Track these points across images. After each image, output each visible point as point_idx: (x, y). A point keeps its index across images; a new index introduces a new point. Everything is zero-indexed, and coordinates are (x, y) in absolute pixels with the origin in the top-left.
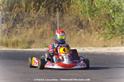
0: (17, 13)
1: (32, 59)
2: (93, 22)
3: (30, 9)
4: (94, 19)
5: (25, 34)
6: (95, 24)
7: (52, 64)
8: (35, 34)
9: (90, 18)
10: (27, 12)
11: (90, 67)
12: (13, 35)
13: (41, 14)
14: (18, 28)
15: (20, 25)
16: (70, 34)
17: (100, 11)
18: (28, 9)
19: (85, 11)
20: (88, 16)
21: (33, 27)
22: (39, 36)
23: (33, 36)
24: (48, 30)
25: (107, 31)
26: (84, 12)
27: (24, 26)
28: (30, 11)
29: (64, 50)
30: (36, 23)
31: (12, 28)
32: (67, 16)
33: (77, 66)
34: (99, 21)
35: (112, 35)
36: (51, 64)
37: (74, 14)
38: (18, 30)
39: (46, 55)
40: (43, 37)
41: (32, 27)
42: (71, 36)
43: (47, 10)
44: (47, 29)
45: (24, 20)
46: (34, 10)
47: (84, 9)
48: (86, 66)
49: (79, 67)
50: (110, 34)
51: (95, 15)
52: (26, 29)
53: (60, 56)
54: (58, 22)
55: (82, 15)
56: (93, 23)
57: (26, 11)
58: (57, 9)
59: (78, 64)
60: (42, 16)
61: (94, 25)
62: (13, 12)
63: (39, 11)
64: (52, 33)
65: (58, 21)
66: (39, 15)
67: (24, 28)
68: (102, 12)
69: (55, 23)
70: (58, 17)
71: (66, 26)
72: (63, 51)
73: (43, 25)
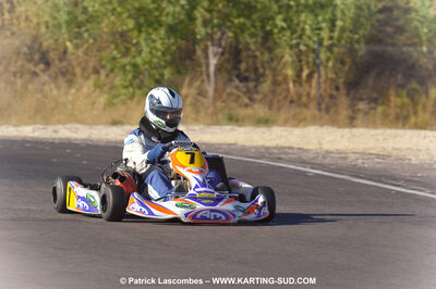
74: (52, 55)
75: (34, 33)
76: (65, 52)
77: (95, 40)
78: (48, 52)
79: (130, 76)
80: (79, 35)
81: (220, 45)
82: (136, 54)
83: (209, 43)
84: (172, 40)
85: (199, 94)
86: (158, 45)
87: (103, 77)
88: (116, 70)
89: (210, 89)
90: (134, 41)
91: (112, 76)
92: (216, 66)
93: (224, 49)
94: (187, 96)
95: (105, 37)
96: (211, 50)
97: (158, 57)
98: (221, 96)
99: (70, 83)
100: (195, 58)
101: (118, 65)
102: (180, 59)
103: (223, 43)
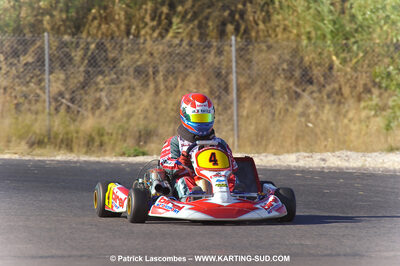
0: (97, 41)
1: (105, 190)
2: (349, 70)
3: (141, 25)
4: (351, 60)
5: (126, 109)
6: (352, 77)
7: (174, 205)
8: (156, 108)
9: (337, 55)
10: (131, 37)
11: (297, 214)
12: (85, 113)
13: (177, 41)
14: (101, 90)
15: (107, 79)
16: (273, 110)
17: (370, 33)
18: (134, 27)
19: (319, 33)
20: (331, 49)
21: (152, 86)
23: (150, 114)
26: (317, 38)
27: (120, 82)
28: (139, 32)
29: (213, 159)
30: (161, 74)
31: (84, 87)
32: (261, 51)
33: (258, 212)
34: (365, 66)
36: (170, 205)
37: (285, 43)
38: (103, 94)
39: (153, 176)
41: (148, 85)
42: (273, 114)
43: (197, 31)
45: (122, 63)
46: (153, 29)
47: (317, 28)
48: (285, 212)
49: (263, 214)
51: (355, 48)
52: (127, 92)
53: (199, 178)
54: (234, 69)
55: (312, 48)
56: (346, 74)
57: (128, 33)
58: (230, 28)
59: (258, 206)
60: (181, 48)
61: (348, 80)
62: (84, 35)
63: (170, 34)
65: (234, 64)
66: (170, 46)
67: (123, 89)
68: (375, 36)
69: (223, 72)
70: (234, 54)
71: (260, 81)
72: (210, 161)
73: (183, 80)
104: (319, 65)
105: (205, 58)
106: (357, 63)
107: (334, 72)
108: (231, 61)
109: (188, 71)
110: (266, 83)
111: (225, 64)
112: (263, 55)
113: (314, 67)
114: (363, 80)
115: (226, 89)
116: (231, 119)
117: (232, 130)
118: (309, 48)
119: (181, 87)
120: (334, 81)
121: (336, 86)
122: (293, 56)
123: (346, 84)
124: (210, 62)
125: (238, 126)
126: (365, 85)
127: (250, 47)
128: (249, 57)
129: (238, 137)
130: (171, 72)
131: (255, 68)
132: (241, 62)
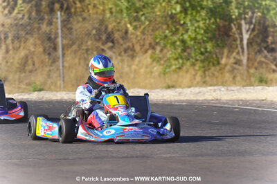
2: (139, 33)
4: (140, 27)
6: (141, 38)
8: (7, 62)
9: (130, 24)
13: (20, 16)
17: (153, 8)
19: (118, 8)
20: (127, 19)
21: (3, 47)
22: (18, 66)
23: (3, 66)
24: (36, 53)
25: (170, 52)
26: (117, 12)
30: (10, 39)
32: (78, 22)
34: (150, 31)
35: (181, 61)
37: (95, 16)
40: (27, 68)
41: (1, 46)
43: (34, 8)
44: (34, 51)
46: (4, 8)
47: (117, 5)
50: (177, 59)
51: (143, 18)
54: (60, 34)
55: (113, 19)
56: (137, 36)
58: (57, 6)
60: (23, 21)
61: (139, 41)
63: (16, 11)
64: (47, 60)
65: (59, 31)
66: (16, 19)
68: (156, 10)
69: (53, 37)
70: (59, 24)
71: (78, 43)
73: (25, 43)
74: (117, 35)
75: (101, 18)
76: (126, 32)
77: (150, 21)
78: (112, 32)
79: (179, 51)
80: (137, 19)
81: (251, 23)
82: (184, 32)
83: (243, 22)
84: (213, 20)
85: (236, 63)
86: (201, 24)
87: (157, 52)
88: (168, 46)
89: (244, 59)
90: (182, 22)
91: (165, 51)
92: (248, 39)
93: (255, 25)
94: (226, 65)
95: (158, 19)
96: (245, 27)
97: (202, 34)
98: (253, 64)
99: (133, 57)
100: (231, 34)
101: (170, 41)
102: (219, 35)
103: (254, 21)
104: (119, 30)
105: (39, 27)
106: (144, 28)
107: (129, 35)
108: (58, 29)
109: (28, 36)
110: (82, 44)
111: (53, 31)
112: (80, 25)
113: (115, 32)
114: (149, 40)
115: (55, 49)
116: (58, 69)
117: (60, 76)
118: (111, 19)
119: (24, 48)
120: (129, 41)
121: (130, 44)
122: (100, 25)
123: (137, 43)
124: (43, 30)
125: (63, 74)
126: (150, 44)
127: (71, 19)
128: (69, 26)
129: (63, 81)
130: (17, 37)
131: (74, 33)
132: (65, 30)
